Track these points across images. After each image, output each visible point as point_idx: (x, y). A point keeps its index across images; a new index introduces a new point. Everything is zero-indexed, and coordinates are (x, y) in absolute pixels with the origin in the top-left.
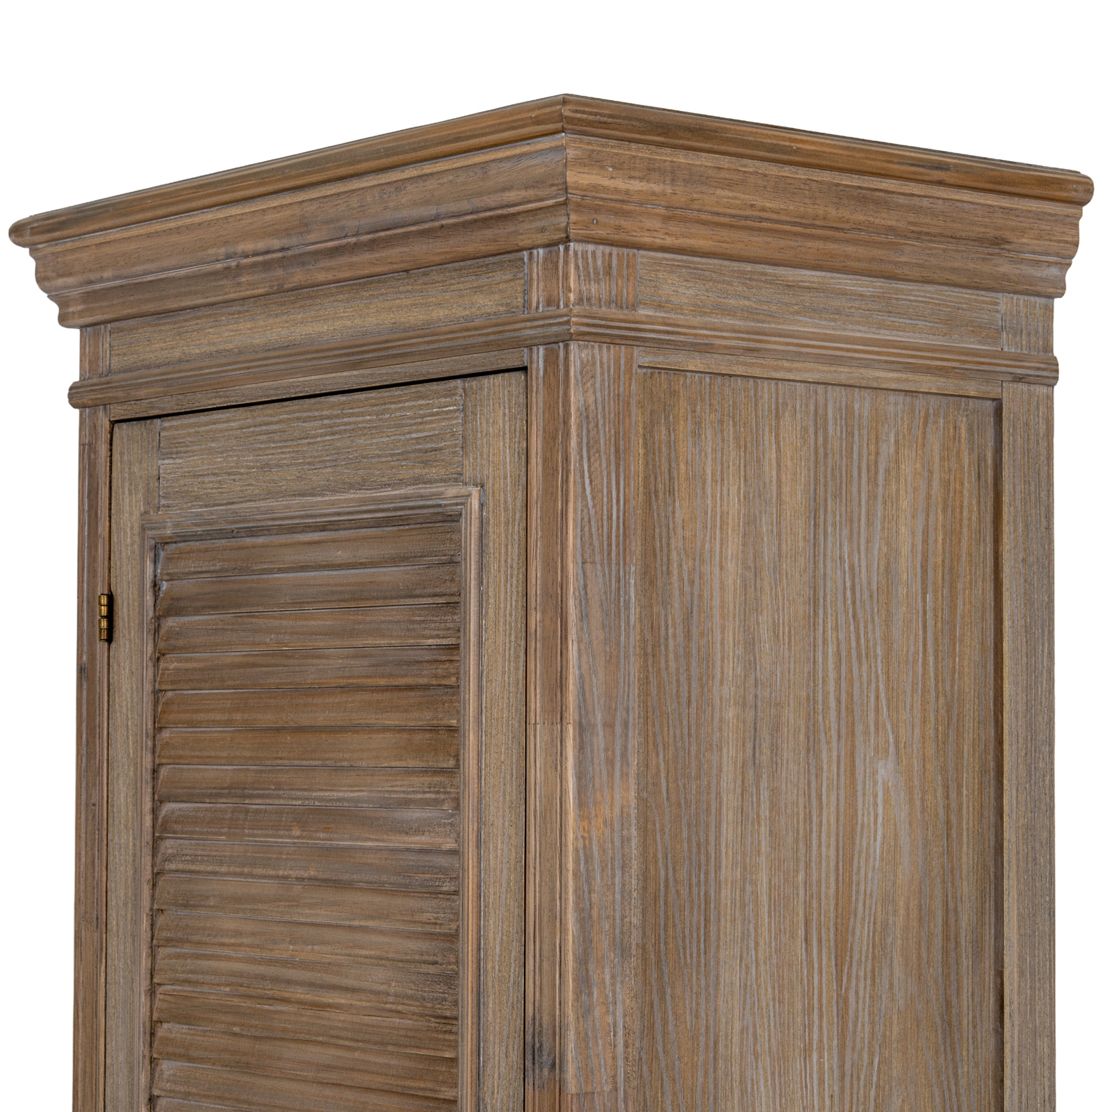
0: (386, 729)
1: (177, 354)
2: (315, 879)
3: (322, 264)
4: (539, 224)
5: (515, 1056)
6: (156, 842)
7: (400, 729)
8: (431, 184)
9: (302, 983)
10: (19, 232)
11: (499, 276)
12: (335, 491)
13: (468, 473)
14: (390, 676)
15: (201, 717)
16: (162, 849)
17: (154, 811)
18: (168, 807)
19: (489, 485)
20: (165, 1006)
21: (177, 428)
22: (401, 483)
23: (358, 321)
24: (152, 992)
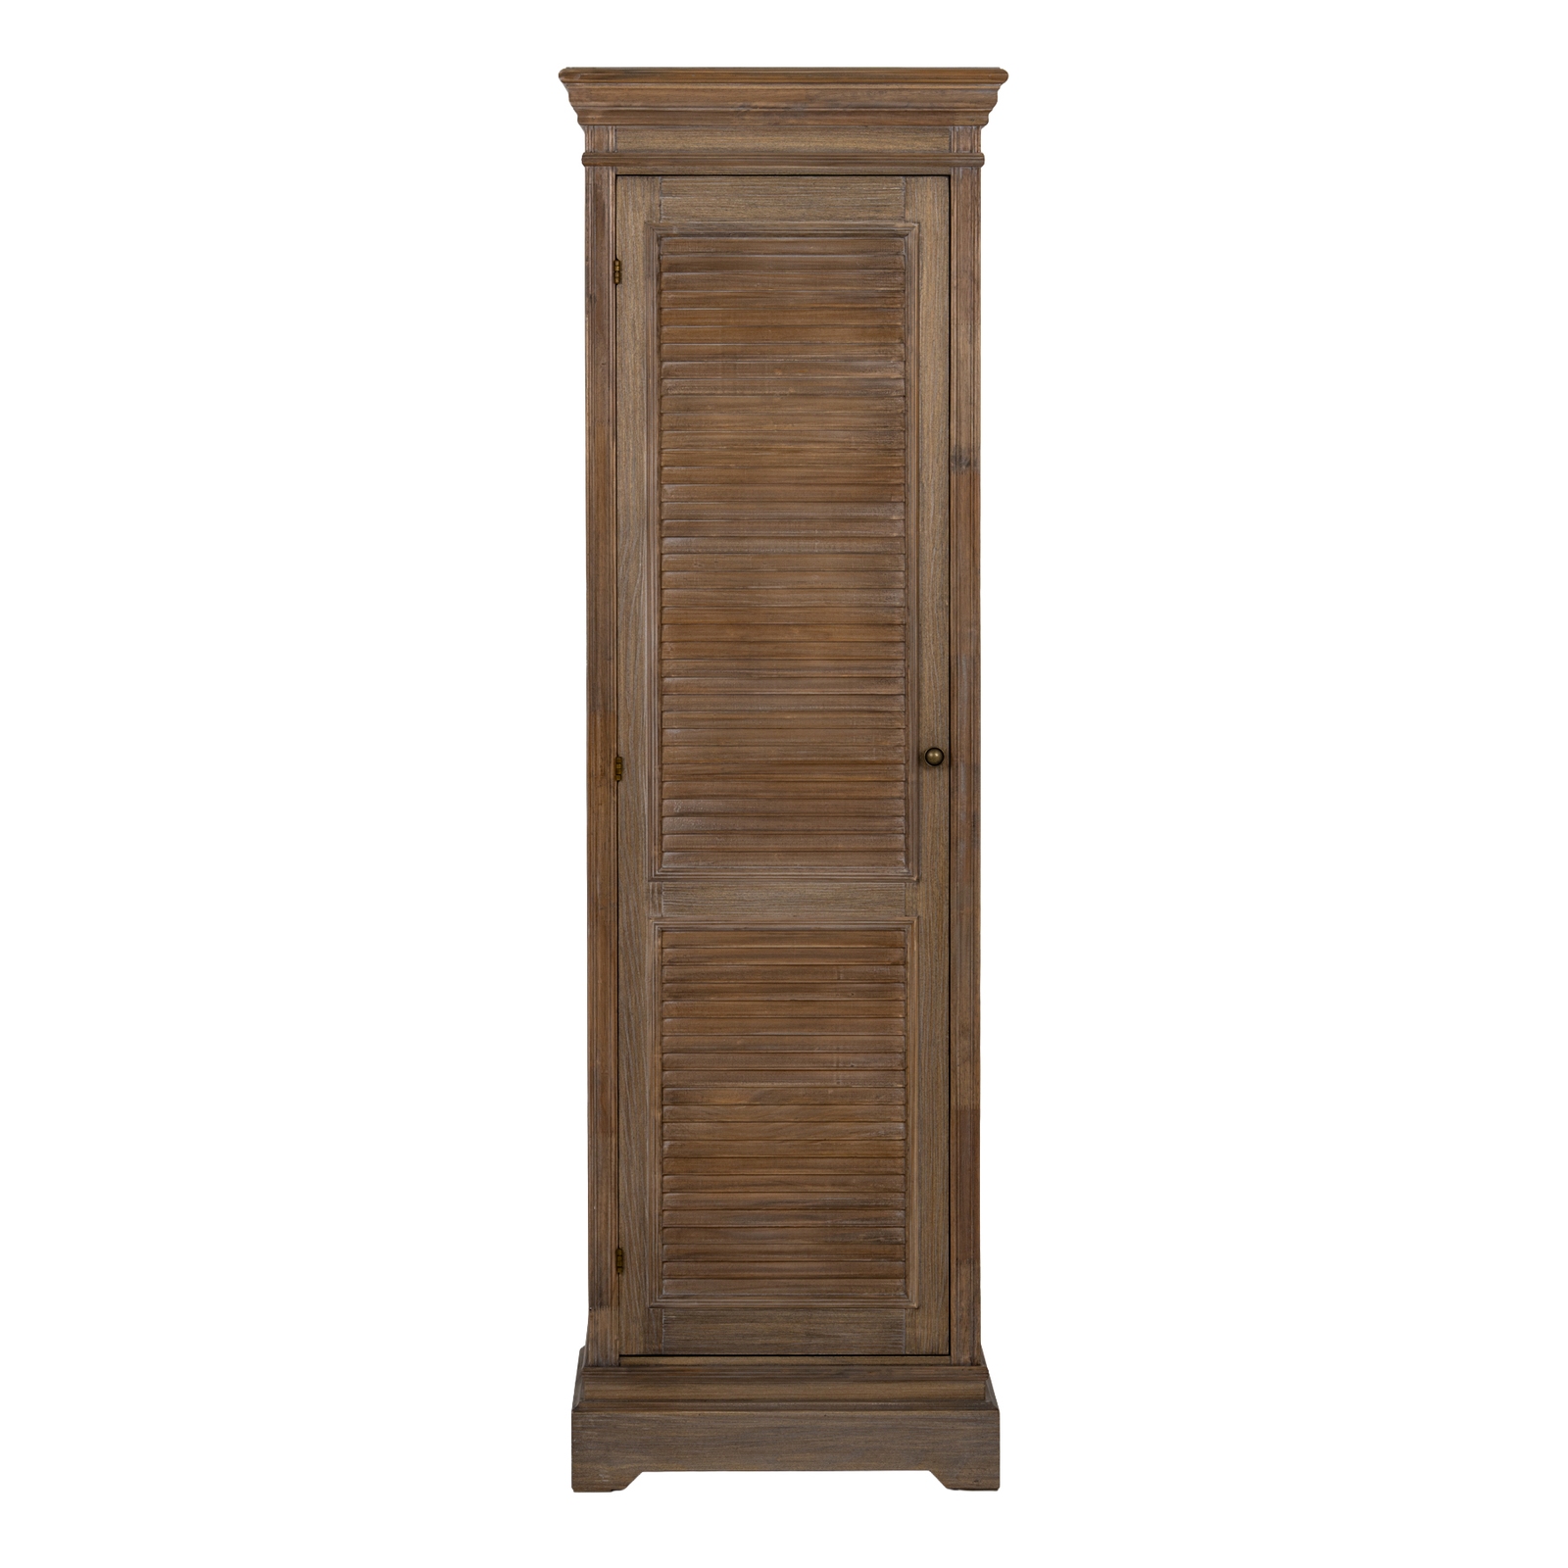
0: (851, 327)
1: (678, 146)
2: (795, 394)
3: (810, 117)
4: (971, 117)
5: (943, 462)
6: (660, 381)
7: (856, 327)
8: (905, 93)
9: (784, 441)
10: (568, 76)
11: (931, 135)
12: (808, 220)
13: (908, 216)
14: (852, 303)
15: (697, 321)
16: (663, 384)
17: (660, 366)
18: (666, 364)
19: (923, 224)
20: (668, 459)
21: (676, 182)
22: (859, 219)
23: (828, 144)
24: (660, 453)
